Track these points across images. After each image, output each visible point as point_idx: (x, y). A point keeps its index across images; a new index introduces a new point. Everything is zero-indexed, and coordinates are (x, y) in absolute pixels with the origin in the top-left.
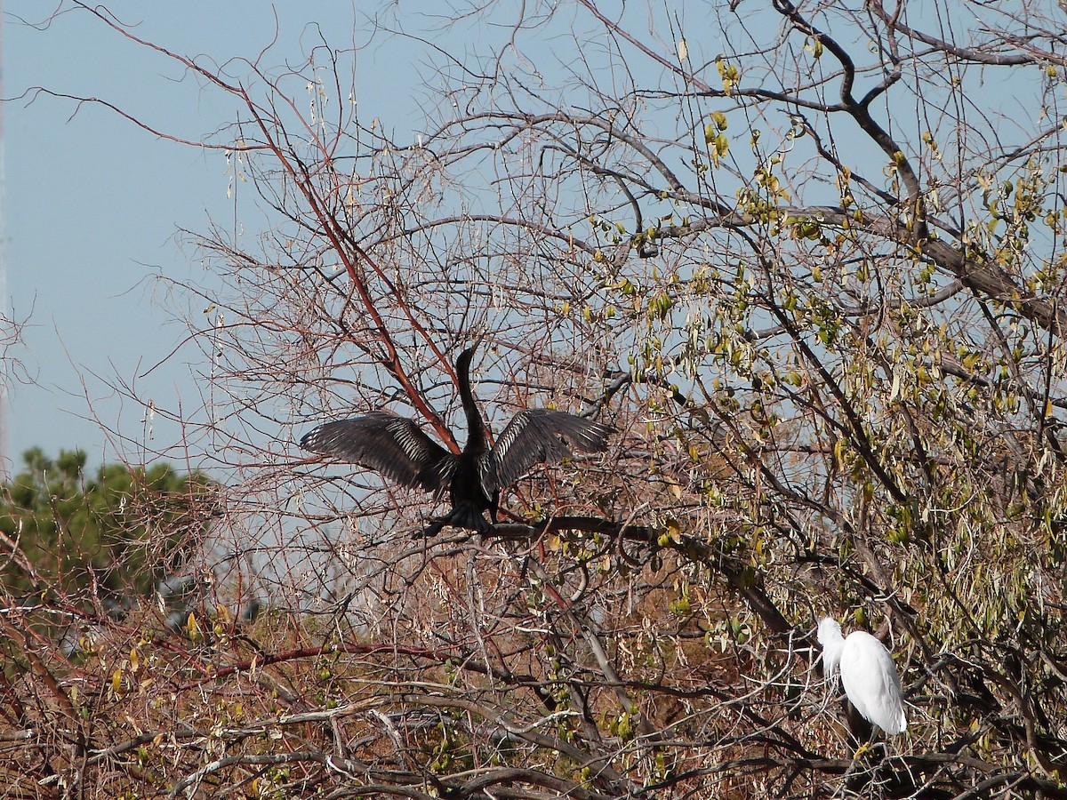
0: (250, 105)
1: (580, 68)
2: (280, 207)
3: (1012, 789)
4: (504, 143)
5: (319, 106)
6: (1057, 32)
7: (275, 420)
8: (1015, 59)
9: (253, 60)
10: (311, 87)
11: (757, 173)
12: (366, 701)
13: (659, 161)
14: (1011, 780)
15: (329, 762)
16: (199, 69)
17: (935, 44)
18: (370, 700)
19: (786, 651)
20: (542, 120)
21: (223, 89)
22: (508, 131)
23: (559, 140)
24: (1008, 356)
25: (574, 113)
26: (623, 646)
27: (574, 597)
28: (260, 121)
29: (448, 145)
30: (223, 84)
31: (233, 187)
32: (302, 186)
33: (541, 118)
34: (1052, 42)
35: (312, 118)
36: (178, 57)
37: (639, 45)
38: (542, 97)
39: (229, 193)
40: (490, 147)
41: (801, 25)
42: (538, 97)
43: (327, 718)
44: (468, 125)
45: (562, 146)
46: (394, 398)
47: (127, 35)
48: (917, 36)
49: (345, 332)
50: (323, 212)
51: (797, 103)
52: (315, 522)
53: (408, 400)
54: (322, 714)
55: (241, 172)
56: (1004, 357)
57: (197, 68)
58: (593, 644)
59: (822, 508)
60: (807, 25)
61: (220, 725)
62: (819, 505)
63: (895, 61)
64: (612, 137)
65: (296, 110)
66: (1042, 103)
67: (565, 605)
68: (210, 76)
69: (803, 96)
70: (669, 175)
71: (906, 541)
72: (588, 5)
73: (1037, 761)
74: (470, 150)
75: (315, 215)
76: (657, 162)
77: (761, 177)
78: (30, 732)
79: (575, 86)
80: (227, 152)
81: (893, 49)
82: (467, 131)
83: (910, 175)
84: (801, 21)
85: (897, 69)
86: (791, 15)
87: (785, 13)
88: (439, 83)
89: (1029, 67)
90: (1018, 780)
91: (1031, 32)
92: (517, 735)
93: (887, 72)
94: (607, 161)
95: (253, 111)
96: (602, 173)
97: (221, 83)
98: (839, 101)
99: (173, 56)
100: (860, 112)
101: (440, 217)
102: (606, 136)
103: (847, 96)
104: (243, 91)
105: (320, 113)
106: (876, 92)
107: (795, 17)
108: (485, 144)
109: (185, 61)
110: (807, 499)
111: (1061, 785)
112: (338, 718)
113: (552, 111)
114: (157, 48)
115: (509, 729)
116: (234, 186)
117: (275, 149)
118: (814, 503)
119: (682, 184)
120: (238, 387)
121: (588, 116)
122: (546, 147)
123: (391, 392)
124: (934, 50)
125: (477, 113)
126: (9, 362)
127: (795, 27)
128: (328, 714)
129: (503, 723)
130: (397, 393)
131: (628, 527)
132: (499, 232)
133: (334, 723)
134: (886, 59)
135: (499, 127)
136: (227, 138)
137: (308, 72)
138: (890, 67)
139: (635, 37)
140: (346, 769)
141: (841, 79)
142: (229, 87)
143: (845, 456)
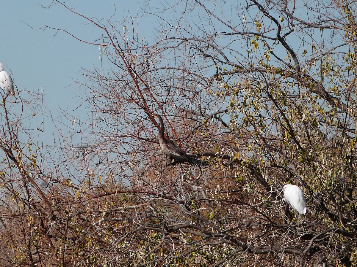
0: (107, 32)
1: (200, 25)
2: (114, 62)
3: (334, 232)
4: (177, 46)
5: (126, 34)
6: (336, 19)
7: (111, 124)
8: (324, 27)
9: (108, 19)
10: (124, 28)
11: (264, 54)
12: (145, 204)
13: (222, 53)
14: (334, 230)
15: (134, 221)
16: (93, 22)
19: (270, 191)
20: (189, 40)
21: (100, 28)
22: (180, 42)
23: (195, 46)
24: (334, 109)
25: (199, 38)
26: (211, 193)
27: (197, 178)
28: (110, 37)
29: (163, 46)
30: (100, 26)
32: (122, 56)
34: (334, 22)
35: (124, 37)
36: (87, 18)
37: (218, 19)
38: (190, 33)
39: (100, 58)
42: (189, 33)
43: (133, 208)
44: (169, 40)
45: (196, 48)
46: (146, 119)
47: (72, 11)
48: (296, 19)
49: (132, 100)
50: (128, 64)
52: (122, 155)
53: (150, 120)
55: (104, 52)
56: (332, 109)
57: (92, 21)
58: (202, 192)
59: (280, 151)
60: (268, 14)
61: (107, 208)
63: (293, 26)
64: (210, 45)
65: (120, 35)
66: (330, 40)
67: (194, 180)
69: (266, 35)
70: (225, 57)
71: (303, 162)
73: (342, 224)
74: (167, 48)
75: (125, 65)
77: (266, 55)
78: (38, 213)
79: (198, 30)
80: (100, 46)
81: (292, 22)
82: (168, 42)
83: (296, 59)
84: (266, 13)
85: (293, 28)
86: (264, 11)
87: (262, 10)
88: (160, 29)
89: (328, 29)
90: (336, 230)
91: (328, 19)
92: (188, 214)
93: (290, 29)
94: (207, 53)
95: (108, 34)
96: (205, 55)
98: (276, 37)
99: (85, 18)
100: (282, 40)
102: (207, 45)
103: (278, 36)
104: (105, 28)
105: (127, 36)
106: (287, 34)
107: (265, 12)
108: (172, 47)
109: (89, 19)
110: (275, 149)
111: (349, 231)
112: (137, 208)
113: (192, 37)
114: (81, 15)
115: (186, 213)
116: (101, 56)
117: (114, 46)
118: (277, 150)
119: (229, 60)
120: (100, 115)
121: (202, 39)
122: (191, 47)
123: (145, 117)
124: (301, 23)
125: (170, 37)
126: (36, 105)
127: (264, 15)
129: (184, 211)
130: (147, 117)
131: (224, 156)
132: (177, 72)
133: (136, 210)
134: (290, 24)
136: (101, 42)
137: (124, 24)
138: (291, 27)
139: (217, 16)
140: (139, 223)
141: (277, 31)
142: (101, 27)
143: (288, 136)
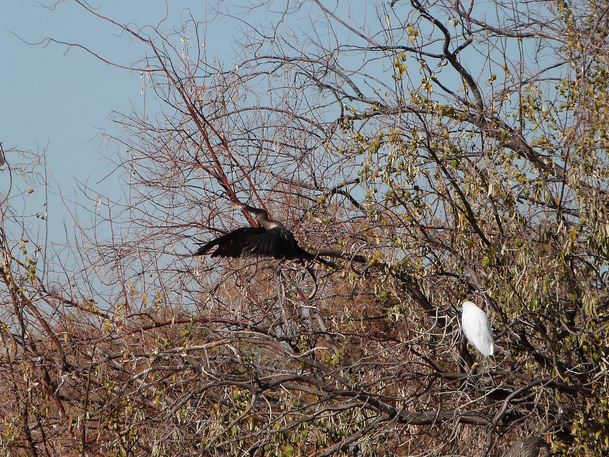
0: (154, 48)
1: (312, 35)
2: (167, 100)
3: (544, 387)
4: (273, 71)
5: (186, 50)
6: (544, 22)
8: (524, 35)
9: (155, 26)
10: (182, 41)
11: (423, 83)
12: (221, 341)
13: (350, 81)
14: (544, 382)
15: (203, 370)
17: (484, 26)
18: (224, 340)
19: (434, 317)
20: (293, 60)
21: (141, 40)
22: (279, 64)
23: (303, 69)
24: (542, 176)
25: (310, 57)
26: (334, 321)
27: (310, 297)
28: (159, 57)
29: (249, 71)
30: (141, 38)
31: (144, 90)
32: (179, 90)
34: (541, 27)
35: (183, 56)
36: (119, 25)
37: (343, 23)
38: (296, 48)
39: (141, 93)
40: (266, 73)
41: (425, 14)
42: (294, 48)
43: (202, 349)
44: (259, 61)
45: (305, 73)
46: (222, 196)
47: (94, 13)
48: (476, 22)
49: (197, 163)
50: (190, 103)
51: (421, 53)
52: (181, 257)
53: (228, 197)
54: (200, 347)
55: (148, 82)
56: (540, 176)
57: (128, 30)
58: (319, 320)
59: (450, 249)
60: (427, 14)
61: (157, 348)
62: (448, 247)
63: (470, 33)
64: (328, 69)
65: (176, 52)
66: (535, 57)
67: (305, 300)
68: (135, 34)
69: (424, 50)
70: (356, 89)
71: (491, 266)
72: (318, 2)
73: (558, 373)
74: (256, 74)
75: (185, 105)
76: (350, 82)
77: (425, 85)
78: (39, 358)
79: (309, 43)
80: (141, 72)
81: (469, 27)
82: (258, 64)
83: (476, 90)
84: (425, 12)
85: (471, 37)
86: (420, 9)
87: (417, 8)
88: (244, 41)
89: (531, 39)
90: (548, 382)
91: (531, 22)
92: (295, 358)
93: (466, 39)
94: (325, 81)
95: (155, 51)
96: (321, 86)
97: (140, 37)
98: (442, 53)
99: (117, 24)
100: (452, 58)
101: (244, 107)
102: (325, 69)
103: (446, 51)
104: (151, 42)
105: (187, 54)
106: (461, 48)
107: (422, 10)
108: (264, 72)
109: (122, 27)
110: (442, 244)
111: (569, 385)
112: (208, 349)
113: (299, 55)
114: (109, 20)
115: (292, 355)
117: (166, 71)
118: (446, 247)
119: (362, 93)
120: (143, 189)
121: (316, 58)
122: (297, 73)
123: (220, 193)
124: (484, 29)
125: (261, 56)
126: (35, 174)
127: (422, 15)
128: (203, 347)
129: (288, 352)
130: (223, 193)
131: (355, 256)
132: (274, 116)
133: (206, 351)
134: (465, 31)
136: (143, 65)
137: (182, 34)
138: (467, 36)
139: (340, 18)
140: (212, 374)
141: (443, 43)
142: (144, 40)
143: (465, 223)
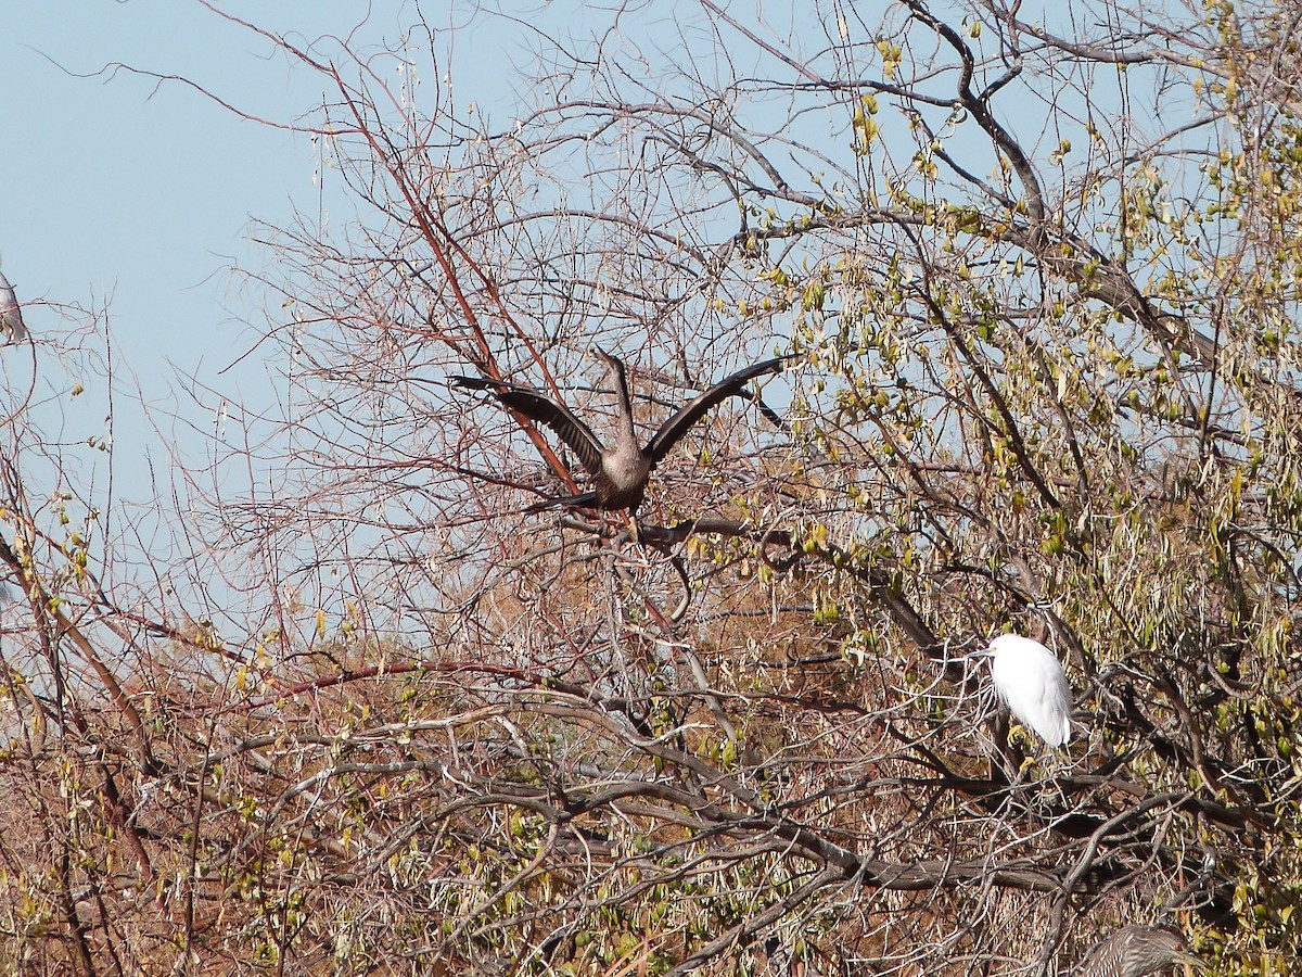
0: (341, 84)
1: (680, 57)
2: (368, 195)
3: (1175, 809)
4: (596, 134)
5: (410, 89)
6: (1172, 30)
7: (358, 422)
8: (1131, 57)
9: (344, 37)
10: (401, 68)
11: (915, 159)
12: (484, 710)
13: (761, 156)
15: (445, 772)
16: (288, 46)
17: (1044, 38)
18: (489, 708)
19: (940, 661)
21: (314, 67)
22: (607, 119)
23: (661, 130)
24: (1168, 358)
25: (676, 103)
26: (725, 669)
27: (674, 616)
28: (351, 103)
29: (544, 133)
30: (314, 63)
32: (394, 173)
33: (637, 108)
34: (1167, 40)
35: (403, 102)
36: (266, 34)
37: (746, 32)
38: (644, 84)
39: (314, 180)
40: (582, 138)
41: (920, 13)
42: (641, 85)
43: (443, 727)
44: (566, 112)
45: (665, 138)
47: (212, 8)
48: (1028, 30)
49: (433, 330)
50: (417, 202)
51: (912, 96)
52: (399, 532)
54: (438, 722)
55: (328, 157)
56: (1164, 359)
57: (286, 45)
58: (693, 666)
59: (973, 514)
60: (925, 13)
62: (970, 512)
63: (1017, 54)
64: (714, 130)
65: (389, 92)
66: (1154, 106)
67: (664, 624)
68: (301, 55)
69: (918, 89)
70: (772, 172)
71: (1060, 552)
73: (1204, 779)
74: (560, 140)
75: (407, 205)
76: (759, 157)
77: (919, 163)
78: (94, 748)
79: (672, 75)
80: (314, 135)
81: (1014, 41)
82: (564, 119)
83: (1029, 176)
84: (920, 9)
85: (1018, 62)
86: (910, 3)
88: (534, 70)
89: (1145, 67)
90: (1183, 800)
91: (1146, 29)
92: (642, 748)
93: (1008, 66)
94: (708, 156)
95: (344, 92)
96: (698, 166)
97: (311, 61)
98: (956, 96)
99: (262, 32)
100: (977, 107)
101: (534, 210)
102: (707, 129)
103: (965, 92)
104: (334, 71)
105: (411, 96)
106: (997, 86)
107: (914, 5)
108: (576, 135)
109: (273, 38)
110: (957, 505)
111: (1229, 805)
112: (455, 727)
113: (651, 100)
114: (244, 24)
115: (634, 742)
116: (320, 172)
117: (367, 133)
118: (965, 509)
119: (785, 181)
120: (318, 387)
121: (688, 107)
122: (647, 138)
124: (1044, 46)
125: (569, 101)
127: (914, 15)
128: (444, 722)
129: (628, 735)
131: (772, 532)
132: (597, 228)
133: (451, 732)
134: (1006, 50)
135: (599, 116)
136: (317, 121)
137: (401, 53)
138: (1010, 60)
139: (741, 23)
140: (463, 780)
141: (959, 74)
142: (319, 67)
143: (1007, 458)
